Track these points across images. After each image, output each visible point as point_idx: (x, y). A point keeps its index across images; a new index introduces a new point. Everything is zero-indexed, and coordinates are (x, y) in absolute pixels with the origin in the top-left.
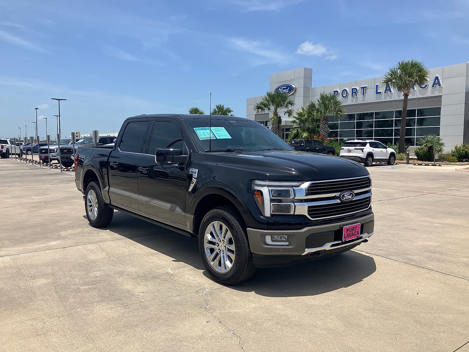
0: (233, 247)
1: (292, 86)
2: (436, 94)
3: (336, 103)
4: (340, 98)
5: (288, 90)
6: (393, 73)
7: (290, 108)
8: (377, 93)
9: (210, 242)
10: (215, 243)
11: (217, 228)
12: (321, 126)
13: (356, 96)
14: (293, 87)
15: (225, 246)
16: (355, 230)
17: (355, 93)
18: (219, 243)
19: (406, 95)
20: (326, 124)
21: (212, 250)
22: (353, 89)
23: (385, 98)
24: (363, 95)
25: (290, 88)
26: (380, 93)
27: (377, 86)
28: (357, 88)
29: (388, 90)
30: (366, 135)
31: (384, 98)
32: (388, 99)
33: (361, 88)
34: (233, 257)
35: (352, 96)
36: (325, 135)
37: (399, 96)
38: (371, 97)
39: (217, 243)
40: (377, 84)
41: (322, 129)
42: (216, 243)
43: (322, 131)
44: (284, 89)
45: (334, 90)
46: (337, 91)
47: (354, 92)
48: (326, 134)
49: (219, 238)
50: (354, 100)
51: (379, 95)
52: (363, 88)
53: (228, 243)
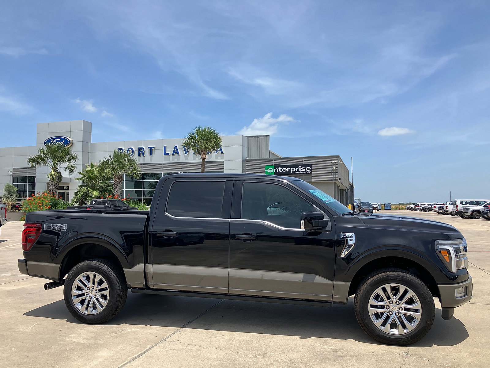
1: (68, 139)
2: (219, 159)
3: (131, 162)
5: (62, 143)
6: (192, 138)
8: (165, 154)
12: (115, 185)
13: (143, 155)
14: (69, 140)
19: (204, 159)
20: (120, 183)
22: (139, 148)
23: (173, 160)
24: (151, 155)
26: (168, 154)
27: (165, 147)
28: (144, 147)
29: (176, 152)
31: (171, 159)
32: (176, 161)
33: (149, 148)
35: (139, 155)
36: (119, 195)
37: (186, 159)
38: (158, 158)
40: (164, 146)
41: (116, 188)
43: (115, 190)
45: (119, 148)
46: (122, 149)
47: (141, 151)
48: (120, 193)
50: (141, 159)
51: (167, 156)
52: (151, 148)
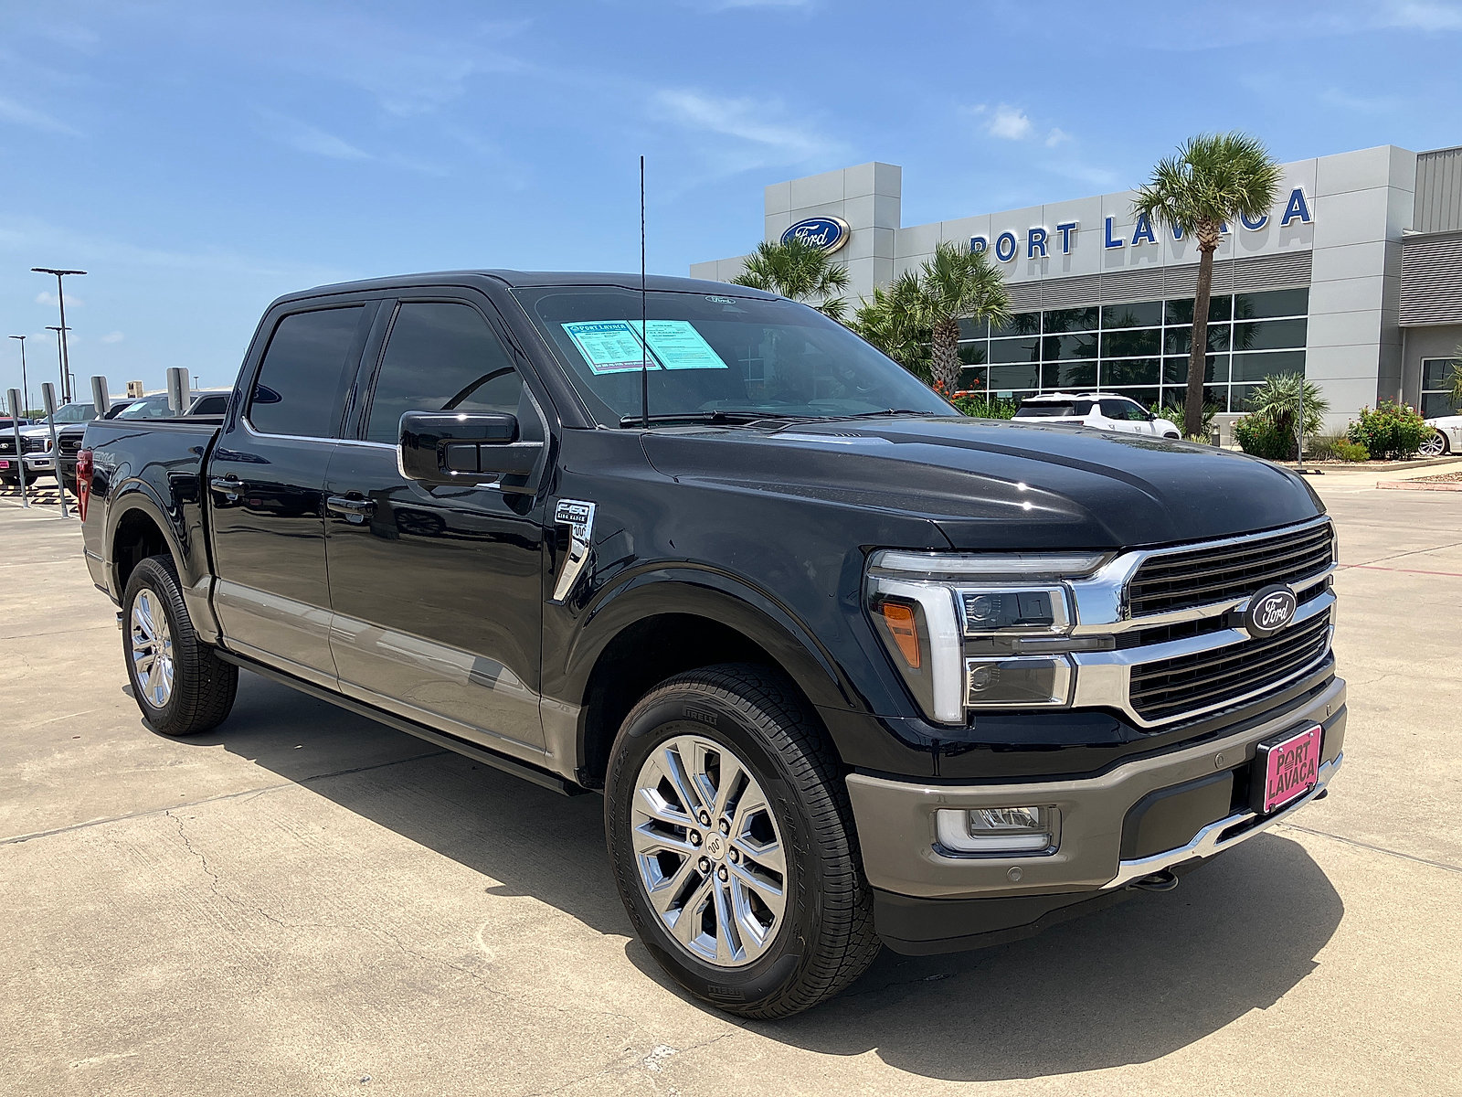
0: (774, 857)
1: (837, 224)
2: (1296, 246)
3: (984, 277)
4: (991, 261)
5: (823, 237)
6: (1166, 177)
7: (834, 296)
8: (1109, 244)
9: (659, 826)
10: (683, 829)
11: (694, 766)
12: (937, 352)
13: (1043, 254)
14: (840, 227)
15: (732, 848)
16: (1303, 759)
17: (1040, 243)
18: (703, 830)
19: (1207, 249)
20: (950, 345)
21: (669, 863)
22: (1032, 232)
23: (1134, 260)
24: (1066, 250)
25: (832, 231)
26: (1120, 243)
27: (1108, 221)
28: (1045, 228)
29: (1144, 234)
30: (1072, 380)
31: (1128, 260)
32: (1144, 264)
33: (1059, 228)
34: (776, 899)
35: (1030, 255)
36: (947, 380)
37: (1178, 254)
38: (1089, 258)
39: (694, 831)
40: (1108, 216)
41: (940, 361)
42: (689, 831)
43: (937, 367)
44: (811, 233)
45: (973, 237)
46: (982, 240)
47: (1037, 240)
48: (950, 377)
49: (701, 809)
50: (1037, 267)
51: (1115, 251)
52: (1065, 228)
53: (749, 833)
